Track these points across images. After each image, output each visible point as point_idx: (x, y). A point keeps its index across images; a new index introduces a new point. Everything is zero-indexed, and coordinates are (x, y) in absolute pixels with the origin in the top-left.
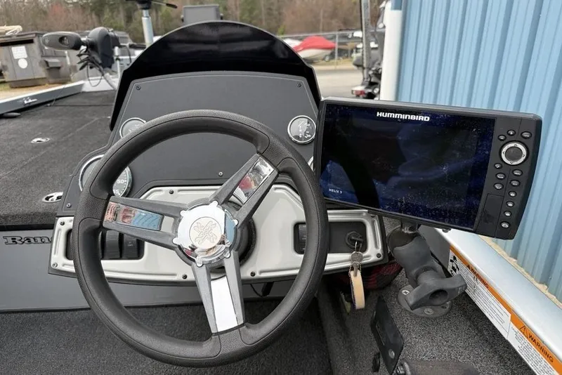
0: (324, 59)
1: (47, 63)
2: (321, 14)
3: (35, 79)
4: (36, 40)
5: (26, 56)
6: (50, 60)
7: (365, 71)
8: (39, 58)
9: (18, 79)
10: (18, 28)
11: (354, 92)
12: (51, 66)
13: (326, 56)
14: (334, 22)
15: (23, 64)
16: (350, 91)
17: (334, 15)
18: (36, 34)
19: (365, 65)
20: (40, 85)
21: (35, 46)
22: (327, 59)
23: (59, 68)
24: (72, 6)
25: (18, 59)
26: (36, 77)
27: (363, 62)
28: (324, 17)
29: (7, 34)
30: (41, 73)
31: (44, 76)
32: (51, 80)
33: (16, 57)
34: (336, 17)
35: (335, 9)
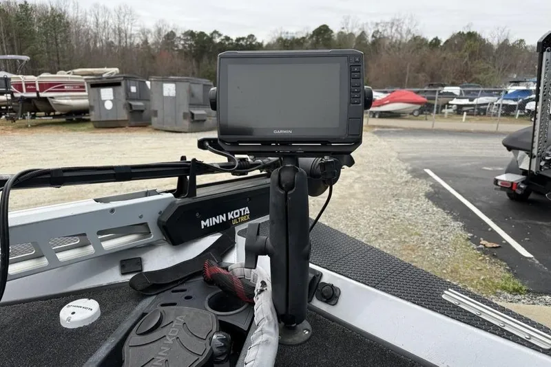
0: (412, 114)
1: (131, 105)
2: (408, 68)
3: (117, 121)
4: (123, 83)
5: (112, 98)
6: (133, 103)
7: (534, 161)
8: (124, 101)
9: (102, 120)
10: (115, 70)
11: (499, 183)
12: (134, 108)
13: (414, 111)
14: (421, 76)
15: (109, 105)
16: (493, 182)
17: (420, 69)
18: (124, 77)
19: (535, 152)
20: (122, 127)
21: (121, 89)
22: (416, 114)
23: (142, 111)
24: (177, 52)
25: (105, 101)
26: (118, 119)
27: (532, 148)
28: (410, 71)
29: (104, 76)
30: (123, 115)
31: (126, 118)
32: (133, 123)
33: (103, 98)
34: (424, 71)
35: (422, 64)
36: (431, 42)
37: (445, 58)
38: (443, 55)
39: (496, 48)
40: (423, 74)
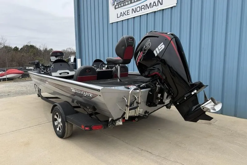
13: (19, 77)
22: (21, 78)
34: (14, 61)
35: (13, 58)
36: (14, 49)
37: (23, 56)
38: (22, 54)
39: (43, 51)
40: (15, 63)
